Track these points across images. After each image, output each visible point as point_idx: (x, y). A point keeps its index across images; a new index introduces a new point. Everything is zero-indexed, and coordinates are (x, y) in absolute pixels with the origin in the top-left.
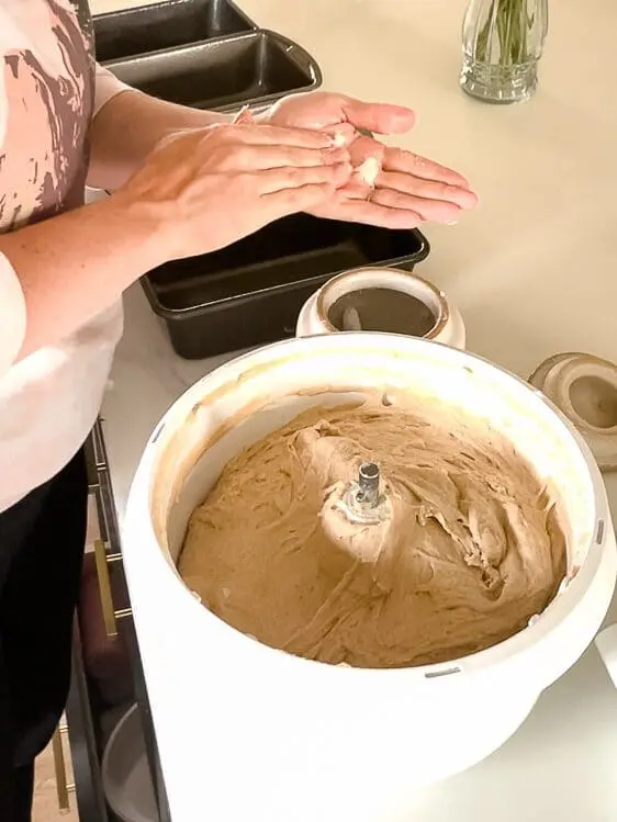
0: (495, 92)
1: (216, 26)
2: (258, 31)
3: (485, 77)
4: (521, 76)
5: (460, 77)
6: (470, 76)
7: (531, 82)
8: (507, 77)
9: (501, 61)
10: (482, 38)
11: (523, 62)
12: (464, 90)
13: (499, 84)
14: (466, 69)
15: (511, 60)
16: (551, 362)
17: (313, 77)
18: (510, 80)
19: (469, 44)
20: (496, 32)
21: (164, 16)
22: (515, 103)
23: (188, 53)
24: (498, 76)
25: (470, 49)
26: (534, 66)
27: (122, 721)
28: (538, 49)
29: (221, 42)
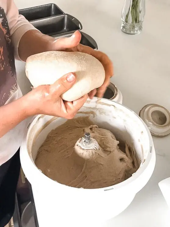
0: (130, 31)
1: (53, 13)
2: (65, 14)
3: (128, 27)
4: (138, 27)
5: (121, 27)
6: (124, 27)
7: (140, 28)
8: (134, 27)
9: (132, 23)
10: (127, 16)
11: (138, 23)
12: (122, 31)
13: (132, 29)
14: (122, 25)
15: (135, 22)
16: (146, 106)
17: (80, 27)
18: (135, 28)
19: (123, 18)
20: (131, 14)
21: (38, 10)
22: (136, 34)
23: (45, 20)
24: (131, 27)
25: (123, 19)
26: (142, 24)
27: (26, 208)
28: (143, 19)
29: (54, 17)
